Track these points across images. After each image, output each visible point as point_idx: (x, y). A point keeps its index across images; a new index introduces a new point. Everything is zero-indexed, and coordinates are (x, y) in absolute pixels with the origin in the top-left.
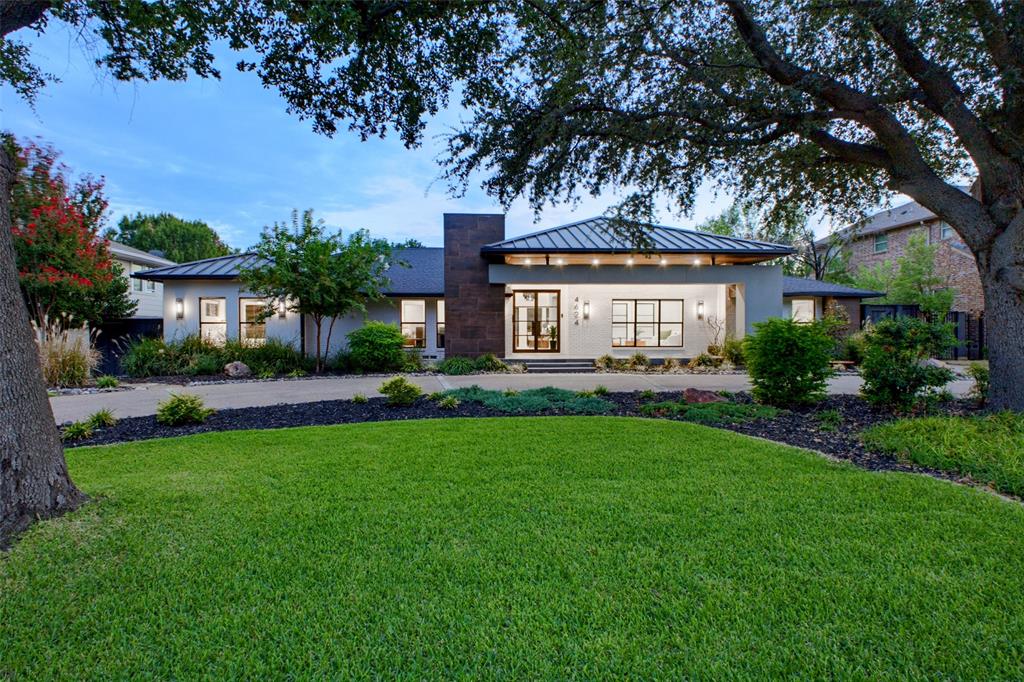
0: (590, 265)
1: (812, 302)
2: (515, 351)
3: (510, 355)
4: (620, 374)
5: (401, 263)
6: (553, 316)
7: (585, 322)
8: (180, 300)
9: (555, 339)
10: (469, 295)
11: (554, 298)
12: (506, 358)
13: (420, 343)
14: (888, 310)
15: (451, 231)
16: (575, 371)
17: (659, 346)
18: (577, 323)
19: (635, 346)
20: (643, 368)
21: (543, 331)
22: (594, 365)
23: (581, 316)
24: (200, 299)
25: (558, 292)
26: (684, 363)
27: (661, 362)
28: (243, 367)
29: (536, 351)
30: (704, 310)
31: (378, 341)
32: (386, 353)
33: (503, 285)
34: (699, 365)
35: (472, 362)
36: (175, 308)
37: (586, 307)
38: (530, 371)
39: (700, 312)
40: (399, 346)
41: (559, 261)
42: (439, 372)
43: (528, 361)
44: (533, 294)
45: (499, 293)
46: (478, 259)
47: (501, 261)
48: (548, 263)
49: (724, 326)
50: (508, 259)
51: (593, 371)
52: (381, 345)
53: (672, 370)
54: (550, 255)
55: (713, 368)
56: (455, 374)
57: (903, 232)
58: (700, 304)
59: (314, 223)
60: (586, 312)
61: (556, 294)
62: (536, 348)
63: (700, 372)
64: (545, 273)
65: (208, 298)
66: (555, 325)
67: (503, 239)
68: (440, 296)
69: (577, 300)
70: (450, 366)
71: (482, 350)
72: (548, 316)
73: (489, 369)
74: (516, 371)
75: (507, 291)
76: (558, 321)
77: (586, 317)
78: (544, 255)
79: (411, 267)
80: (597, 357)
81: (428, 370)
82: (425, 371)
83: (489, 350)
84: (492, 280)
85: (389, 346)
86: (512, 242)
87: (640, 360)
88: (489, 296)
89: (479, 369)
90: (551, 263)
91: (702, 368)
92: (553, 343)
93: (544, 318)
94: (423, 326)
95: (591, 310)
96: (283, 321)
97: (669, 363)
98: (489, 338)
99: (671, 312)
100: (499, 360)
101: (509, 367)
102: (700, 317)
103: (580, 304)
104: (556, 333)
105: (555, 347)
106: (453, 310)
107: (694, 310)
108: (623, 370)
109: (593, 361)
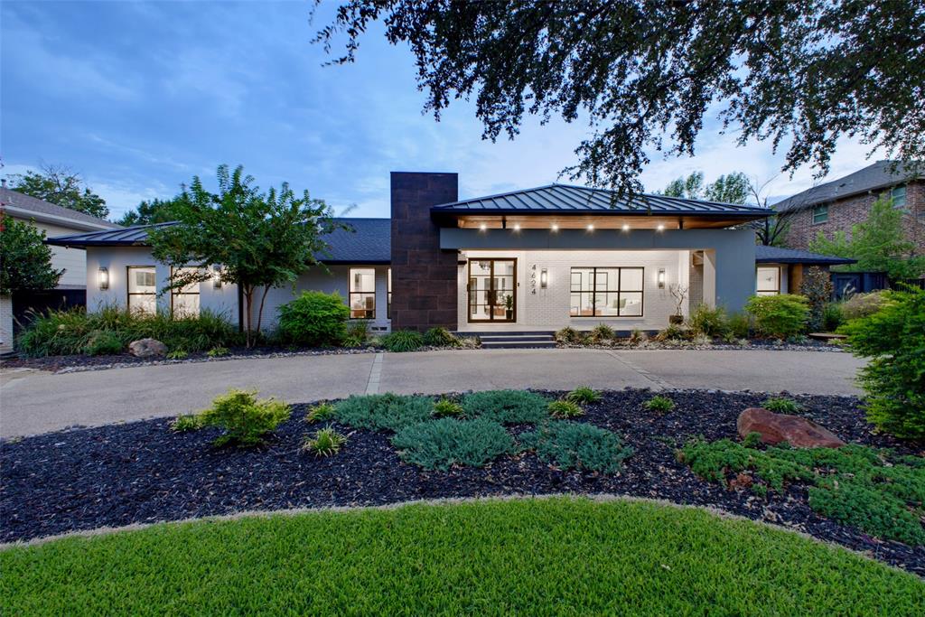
0: (549, 230)
1: (777, 269)
2: (470, 321)
3: (464, 327)
4: (584, 350)
5: (345, 228)
6: (509, 285)
7: (543, 290)
8: (105, 270)
9: (511, 309)
10: (419, 262)
11: (510, 267)
12: (459, 330)
13: (370, 314)
14: (854, 278)
15: (399, 191)
16: (534, 346)
17: (618, 316)
18: (534, 292)
19: (594, 316)
20: (609, 342)
21: (499, 300)
22: (555, 338)
23: (538, 284)
24: (128, 268)
25: (515, 260)
26: (652, 335)
27: (624, 335)
28: (154, 344)
29: (492, 320)
30: (664, 278)
31: (313, 313)
32: (322, 327)
33: (456, 252)
34: (670, 337)
35: (419, 336)
36: (101, 278)
37: (544, 275)
38: (485, 347)
39: (661, 280)
40: (340, 318)
41: (517, 225)
42: (382, 347)
43: (483, 334)
44: (489, 262)
45: (451, 261)
46: (429, 223)
47: (455, 225)
48: (504, 226)
49: (687, 295)
50: (461, 223)
51: (554, 346)
52: (315, 318)
53: (641, 345)
54: (508, 218)
55: (686, 342)
56: (400, 351)
57: (845, 203)
58: (661, 272)
59: (242, 180)
60: (544, 280)
61: (512, 263)
62: (492, 317)
63: (675, 347)
64: (501, 238)
65: (137, 267)
66: (511, 294)
67: (457, 200)
68: (387, 263)
69: (534, 268)
70: (394, 341)
71: (432, 322)
72: (503, 286)
73: (438, 344)
74: (469, 347)
75: (460, 258)
76: (515, 291)
77: (544, 286)
78: (500, 218)
79: (354, 231)
80: (558, 329)
81: (370, 345)
82: (366, 347)
83: (439, 322)
84: (444, 245)
85: (325, 319)
86: (465, 204)
87: (604, 333)
88: (440, 263)
89: (427, 344)
90: (507, 227)
91: (675, 342)
92: (509, 313)
93: (500, 287)
94: (373, 295)
95: (548, 279)
96: (218, 291)
97: (636, 335)
98: (440, 309)
99: (632, 280)
100: (449, 333)
101: (461, 342)
102: (661, 285)
103: (538, 273)
104: (512, 302)
105: (511, 317)
106: (400, 279)
107: (655, 278)
108: (587, 345)
109: (552, 333)
